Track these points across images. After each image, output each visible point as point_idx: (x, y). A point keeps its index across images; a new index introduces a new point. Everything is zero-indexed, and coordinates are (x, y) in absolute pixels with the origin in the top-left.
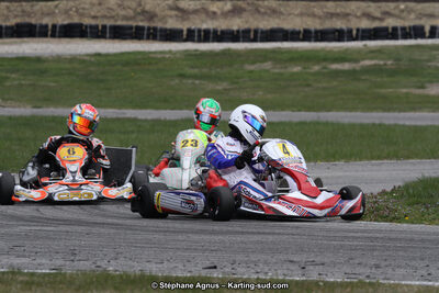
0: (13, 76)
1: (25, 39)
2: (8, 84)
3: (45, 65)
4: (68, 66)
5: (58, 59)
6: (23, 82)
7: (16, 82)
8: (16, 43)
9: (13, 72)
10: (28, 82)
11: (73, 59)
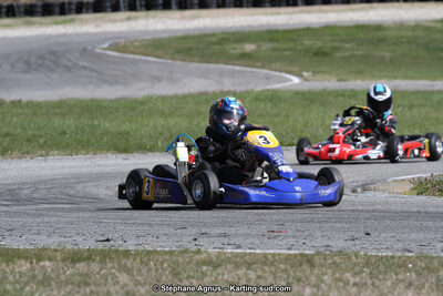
0: (348, 46)
1: (375, 5)
2: (339, 55)
3: (385, 33)
4: (410, 34)
5: (401, 26)
6: (356, 53)
7: (348, 54)
8: (362, 9)
9: (348, 42)
10: (361, 52)
11: (417, 26)
